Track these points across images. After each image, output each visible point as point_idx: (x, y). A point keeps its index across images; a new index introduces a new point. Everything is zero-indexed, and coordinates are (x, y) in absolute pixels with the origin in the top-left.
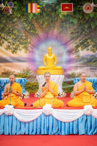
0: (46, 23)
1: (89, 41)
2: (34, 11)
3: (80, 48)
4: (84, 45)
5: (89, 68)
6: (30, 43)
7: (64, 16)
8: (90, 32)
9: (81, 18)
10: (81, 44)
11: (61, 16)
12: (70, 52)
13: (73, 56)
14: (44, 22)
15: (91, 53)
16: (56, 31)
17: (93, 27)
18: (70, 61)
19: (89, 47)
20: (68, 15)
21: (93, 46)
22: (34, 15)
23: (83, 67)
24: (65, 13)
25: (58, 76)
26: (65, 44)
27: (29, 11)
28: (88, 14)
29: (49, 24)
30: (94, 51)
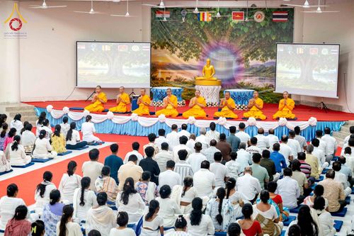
0: (217, 32)
1: (258, 50)
2: (206, 20)
3: (249, 58)
4: (254, 54)
5: (258, 77)
6: (201, 51)
7: (235, 24)
8: (261, 41)
9: (251, 26)
10: (251, 53)
11: (231, 25)
12: (239, 61)
13: (243, 65)
14: (215, 30)
15: (261, 63)
16: (226, 40)
17: (263, 36)
18: (239, 70)
19: (259, 57)
20: (238, 23)
21: (263, 56)
22: (206, 23)
23: (252, 76)
24: (236, 21)
25: (212, 87)
26: (235, 54)
27: (201, 20)
28: (259, 23)
29: (220, 33)
30: (263, 61)
